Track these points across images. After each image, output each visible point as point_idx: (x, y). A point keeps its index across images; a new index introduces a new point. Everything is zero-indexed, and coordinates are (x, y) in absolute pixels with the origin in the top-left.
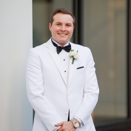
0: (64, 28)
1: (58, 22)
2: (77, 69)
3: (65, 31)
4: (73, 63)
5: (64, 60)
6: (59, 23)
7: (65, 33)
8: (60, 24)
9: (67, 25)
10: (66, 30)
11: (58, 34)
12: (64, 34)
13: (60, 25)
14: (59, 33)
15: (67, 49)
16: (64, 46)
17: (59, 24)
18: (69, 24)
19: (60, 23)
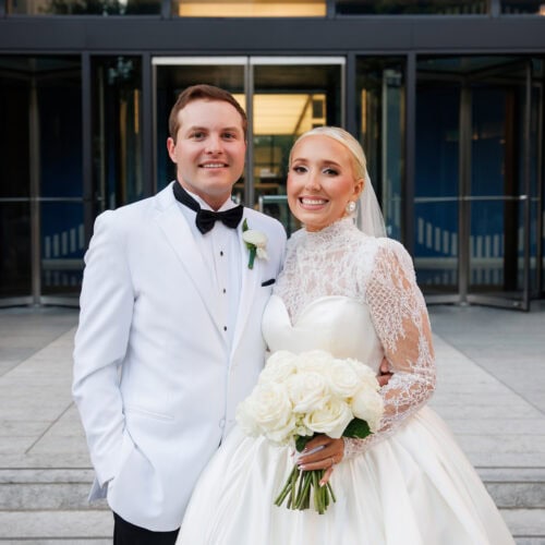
2: (264, 284)
4: (251, 265)
6: (198, 131)
9: (226, 135)
10: (222, 151)
12: (218, 163)
18: (231, 132)
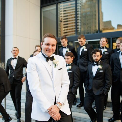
2: (58, 70)
4: (55, 67)
9: (53, 45)
13: (48, 45)
15: (52, 59)
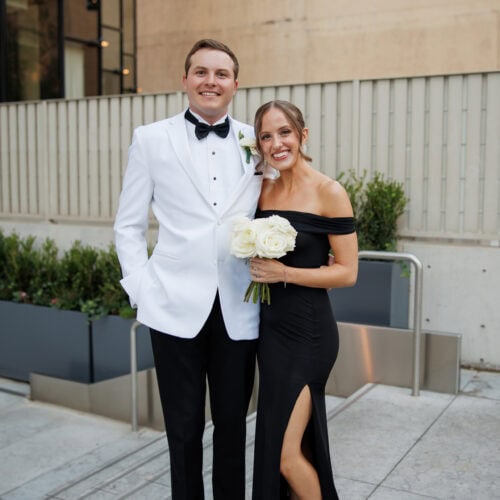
0: (212, 79)
1: (198, 67)
3: (214, 86)
5: (214, 153)
7: (215, 90)
8: (203, 71)
11: (201, 93)
14: (201, 90)
16: (215, 124)
17: (201, 73)
19: (203, 68)
